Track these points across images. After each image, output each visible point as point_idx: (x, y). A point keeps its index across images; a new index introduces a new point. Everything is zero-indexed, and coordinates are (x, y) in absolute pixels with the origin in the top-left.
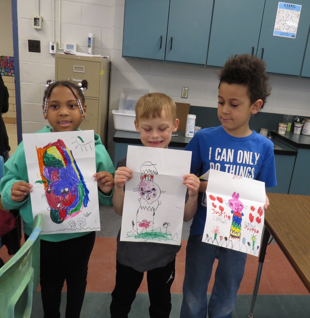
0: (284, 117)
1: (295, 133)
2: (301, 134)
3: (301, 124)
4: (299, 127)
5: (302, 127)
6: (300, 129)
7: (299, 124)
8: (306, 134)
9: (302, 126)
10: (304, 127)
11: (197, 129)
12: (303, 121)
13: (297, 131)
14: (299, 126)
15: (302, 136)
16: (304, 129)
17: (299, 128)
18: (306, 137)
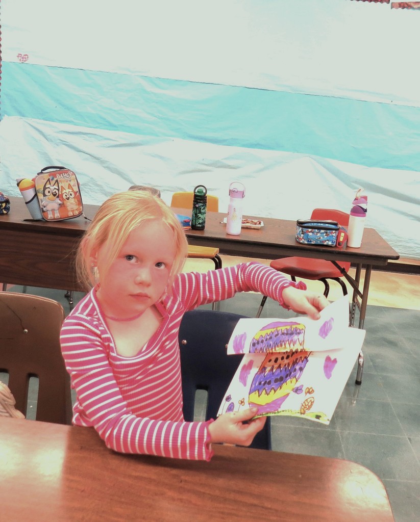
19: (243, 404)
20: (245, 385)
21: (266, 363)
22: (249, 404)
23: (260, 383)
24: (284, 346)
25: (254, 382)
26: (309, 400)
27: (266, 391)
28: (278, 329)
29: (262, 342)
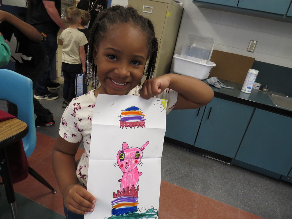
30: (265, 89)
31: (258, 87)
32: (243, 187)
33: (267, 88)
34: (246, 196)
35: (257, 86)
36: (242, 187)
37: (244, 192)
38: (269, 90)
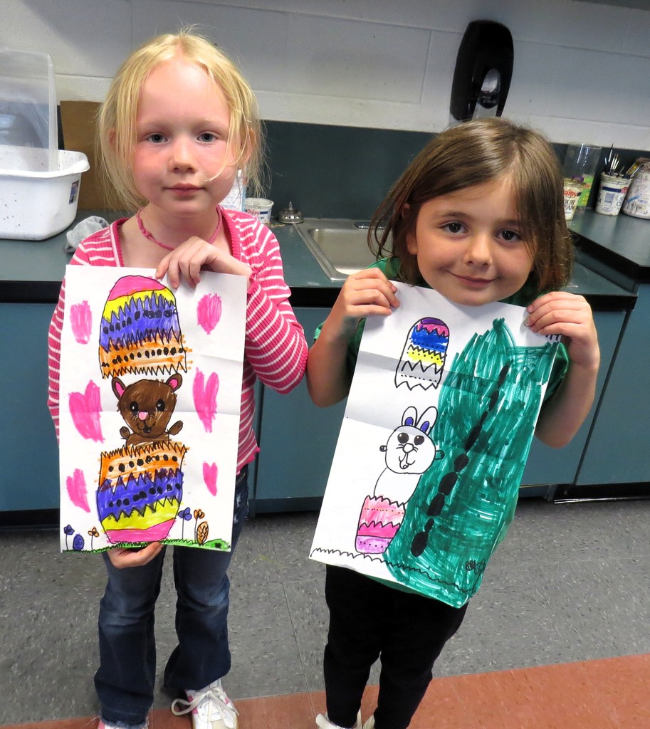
0: (571, 153)
1: (604, 212)
2: (622, 212)
3: (625, 181)
4: (619, 191)
5: (628, 191)
6: (622, 195)
7: (620, 180)
8: (639, 214)
9: (627, 186)
10: (634, 190)
11: (259, 210)
12: (635, 169)
13: (610, 206)
14: (618, 187)
15: (625, 219)
16: (633, 195)
17: (616, 194)
18: (636, 223)
19: (96, 535)
20: (88, 510)
21: (106, 472)
22: (105, 533)
23: (111, 505)
24: (153, 341)
25: (100, 504)
26: (202, 526)
27: (124, 513)
28: (136, 296)
29: (118, 327)
30: (289, 213)
31: (265, 216)
32: (306, 592)
33: (295, 212)
34: (321, 626)
35: (262, 213)
36: (303, 591)
37: (313, 612)
38: (302, 217)
